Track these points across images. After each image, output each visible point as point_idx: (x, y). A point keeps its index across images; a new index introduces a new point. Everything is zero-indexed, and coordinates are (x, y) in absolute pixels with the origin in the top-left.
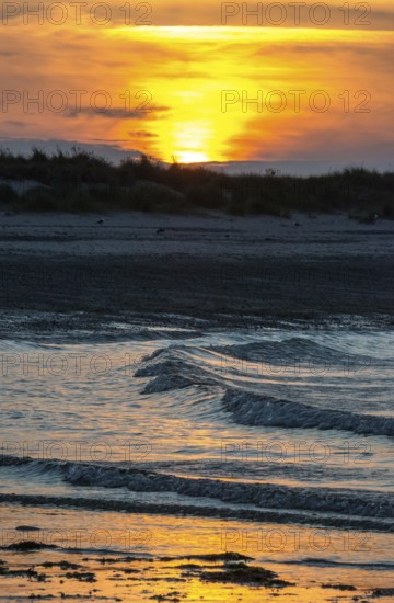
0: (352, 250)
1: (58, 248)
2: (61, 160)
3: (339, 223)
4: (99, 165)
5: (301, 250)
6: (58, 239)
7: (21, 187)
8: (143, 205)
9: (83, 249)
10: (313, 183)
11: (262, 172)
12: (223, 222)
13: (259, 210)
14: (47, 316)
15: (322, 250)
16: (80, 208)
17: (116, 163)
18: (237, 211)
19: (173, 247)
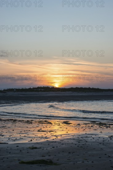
0: (72, 95)
1: (46, 95)
2: (46, 87)
3: (70, 92)
4: (49, 88)
5: (67, 95)
6: (46, 94)
7: (42, 90)
8: (53, 91)
9: (48, 95)
10: (68, 89)
11: (64, 88)
12: (60, 92)
13: (63, 91)
14: (45, 101)
15: (69, 95)
16: (48, 91)
17: (51, 87)
18: (61, 91)
19: (56, 95)
